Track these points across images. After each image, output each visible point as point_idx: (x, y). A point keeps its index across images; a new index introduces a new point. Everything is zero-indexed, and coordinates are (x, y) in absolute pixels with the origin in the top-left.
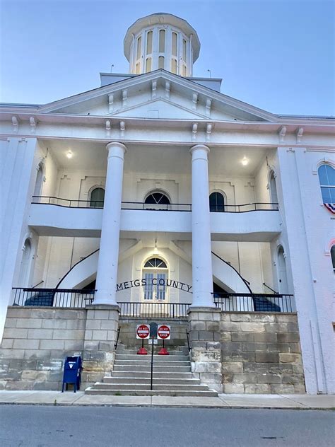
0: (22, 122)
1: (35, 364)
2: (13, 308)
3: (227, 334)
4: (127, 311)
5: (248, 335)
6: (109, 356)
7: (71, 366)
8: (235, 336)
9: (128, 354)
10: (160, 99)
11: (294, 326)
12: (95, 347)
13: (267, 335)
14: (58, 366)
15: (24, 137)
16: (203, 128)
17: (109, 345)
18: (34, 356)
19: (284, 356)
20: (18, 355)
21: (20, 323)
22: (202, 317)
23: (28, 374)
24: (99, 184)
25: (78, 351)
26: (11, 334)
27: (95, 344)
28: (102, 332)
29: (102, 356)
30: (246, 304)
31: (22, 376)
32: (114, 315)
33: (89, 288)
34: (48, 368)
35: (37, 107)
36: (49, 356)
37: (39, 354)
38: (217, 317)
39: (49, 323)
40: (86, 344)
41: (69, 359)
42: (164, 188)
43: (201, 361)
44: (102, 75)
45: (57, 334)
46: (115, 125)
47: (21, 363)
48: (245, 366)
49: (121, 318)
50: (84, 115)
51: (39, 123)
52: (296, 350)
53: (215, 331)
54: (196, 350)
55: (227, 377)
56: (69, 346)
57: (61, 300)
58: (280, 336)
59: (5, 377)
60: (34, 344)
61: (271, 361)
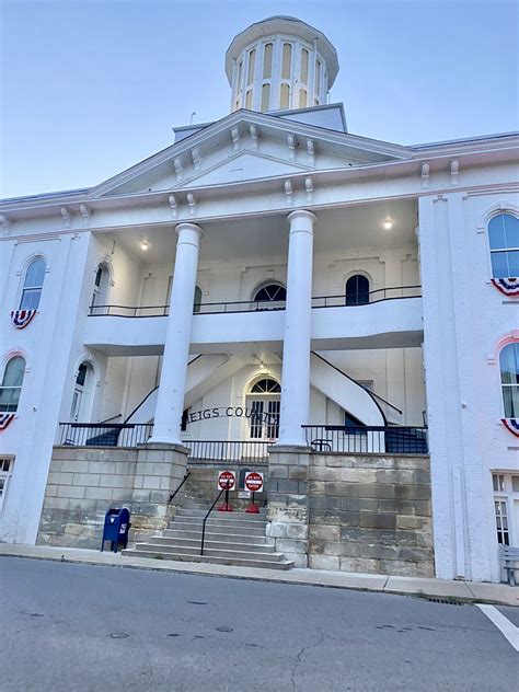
0: (73, 213)
1: (79, 516)
2: (64, 448)
3: (320, 485)
5: (350, 487)
6: (162, 510)
7: (112, 520)
8: (331, 487)
11: (423, 476)
12: (145, 498)
13: (380, 488)
15: (77, 232)
17: (161, 496)
18: (78, 507)
19: (404, 519)
20: (62, 505)
21: (66, 466)
22: (284, 459)
23: (71, 528)
25: (127, 502)
26: (56, 478)
27: (146, 493)
28: (156, 479)
29: (153, 509)
31: (66, 530)
34: (93, 522)
35: (85, 191)
36: (95, 508)
37: (84, 505)
38: (305, 460)
39: (95, 467)
40: (137, 493)
41: (111, 512)
43: (281, 519)
44: (176, 131)
45: (105, 481)
46: (182, 200)
47: (65, 515)
48: (343, 531)
50: (144, 193)
51: (93, 212)
52: (425, 512)
53: (301, 480)
54: (272, 505)
55: (314, 546)
56: (117, 495)
58: (400, 490)
59: (49, 530)
60: (79, 492)
61: (383, 526)
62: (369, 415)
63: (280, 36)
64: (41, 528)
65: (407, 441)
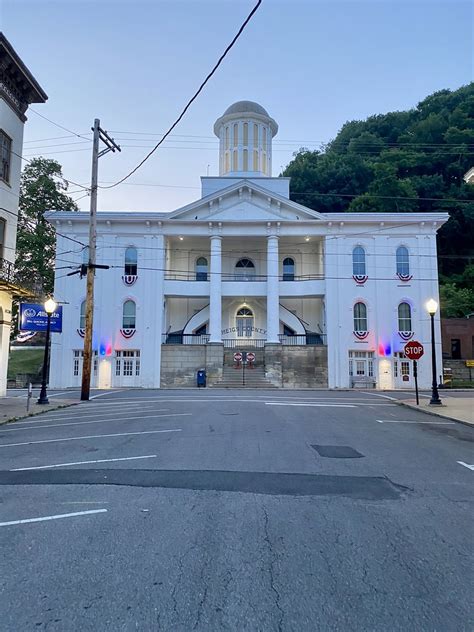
0: (153, 224)
1: (180, 374)
2: (163, 345)
3: (286, 358)
4: (228, 345)
5: (298, 358)
6: (220, 370)
7: (201, 375)
8: (290, 358)
9: (230, 369)
10: (245, 200)
11: (325, 353)
12: (212, 366)
13: (309, 359)
14: (193, 375)
15: (154, 235)
16: (274, 224)
17: (219, 364)
18: (179, 371)
19: (318, 368)
20: (171, 370)
21: (170, 353)
22: (272, 348)
23: (177, 380)
24: (202, 254)
25: (203, 368)
26: (165, 359)
27: (212, 364)
28: (214, 358)
29: (216, 370)
30: (301, 341)
31: (174, 381)
32: (221, 348)
33: (202, 330)
36: (188, 371)
37: (182, 370)
38: (280, 349)
39: (185, 353)
40: (207, 364)
41: (200, 372)
42: (250, 256)
43: (271, 372)
44: (202, 178)
45: (190, 359)
46: (215, 224)
47: (173, 374)
48: (295, 374)
49: (225, 349)
50: (194, 219)
51: (164, 225)
52: (325, 366)
53: (279, 356)
54: (268, 366)
55: (285, 380)
56: (197, 365)
57: (187, 340)
58: (317, 358)
59: (166, 381)
60: (179, 365)
61: (310, 372)
62: (299, 329)
63: (252, 120)
64: (161, 381)
65: (315, 339)
